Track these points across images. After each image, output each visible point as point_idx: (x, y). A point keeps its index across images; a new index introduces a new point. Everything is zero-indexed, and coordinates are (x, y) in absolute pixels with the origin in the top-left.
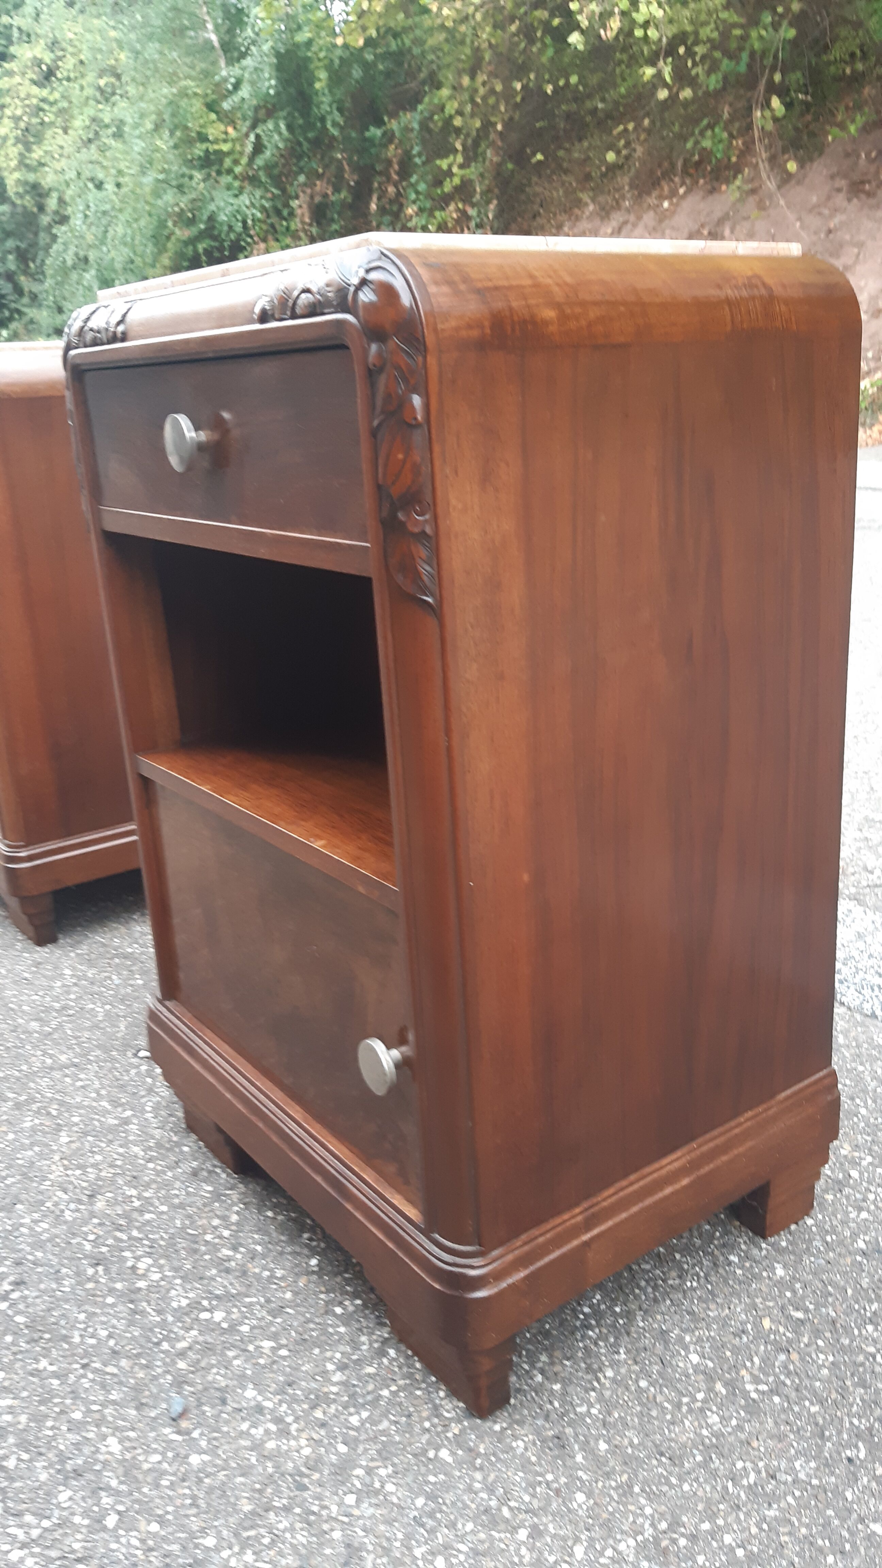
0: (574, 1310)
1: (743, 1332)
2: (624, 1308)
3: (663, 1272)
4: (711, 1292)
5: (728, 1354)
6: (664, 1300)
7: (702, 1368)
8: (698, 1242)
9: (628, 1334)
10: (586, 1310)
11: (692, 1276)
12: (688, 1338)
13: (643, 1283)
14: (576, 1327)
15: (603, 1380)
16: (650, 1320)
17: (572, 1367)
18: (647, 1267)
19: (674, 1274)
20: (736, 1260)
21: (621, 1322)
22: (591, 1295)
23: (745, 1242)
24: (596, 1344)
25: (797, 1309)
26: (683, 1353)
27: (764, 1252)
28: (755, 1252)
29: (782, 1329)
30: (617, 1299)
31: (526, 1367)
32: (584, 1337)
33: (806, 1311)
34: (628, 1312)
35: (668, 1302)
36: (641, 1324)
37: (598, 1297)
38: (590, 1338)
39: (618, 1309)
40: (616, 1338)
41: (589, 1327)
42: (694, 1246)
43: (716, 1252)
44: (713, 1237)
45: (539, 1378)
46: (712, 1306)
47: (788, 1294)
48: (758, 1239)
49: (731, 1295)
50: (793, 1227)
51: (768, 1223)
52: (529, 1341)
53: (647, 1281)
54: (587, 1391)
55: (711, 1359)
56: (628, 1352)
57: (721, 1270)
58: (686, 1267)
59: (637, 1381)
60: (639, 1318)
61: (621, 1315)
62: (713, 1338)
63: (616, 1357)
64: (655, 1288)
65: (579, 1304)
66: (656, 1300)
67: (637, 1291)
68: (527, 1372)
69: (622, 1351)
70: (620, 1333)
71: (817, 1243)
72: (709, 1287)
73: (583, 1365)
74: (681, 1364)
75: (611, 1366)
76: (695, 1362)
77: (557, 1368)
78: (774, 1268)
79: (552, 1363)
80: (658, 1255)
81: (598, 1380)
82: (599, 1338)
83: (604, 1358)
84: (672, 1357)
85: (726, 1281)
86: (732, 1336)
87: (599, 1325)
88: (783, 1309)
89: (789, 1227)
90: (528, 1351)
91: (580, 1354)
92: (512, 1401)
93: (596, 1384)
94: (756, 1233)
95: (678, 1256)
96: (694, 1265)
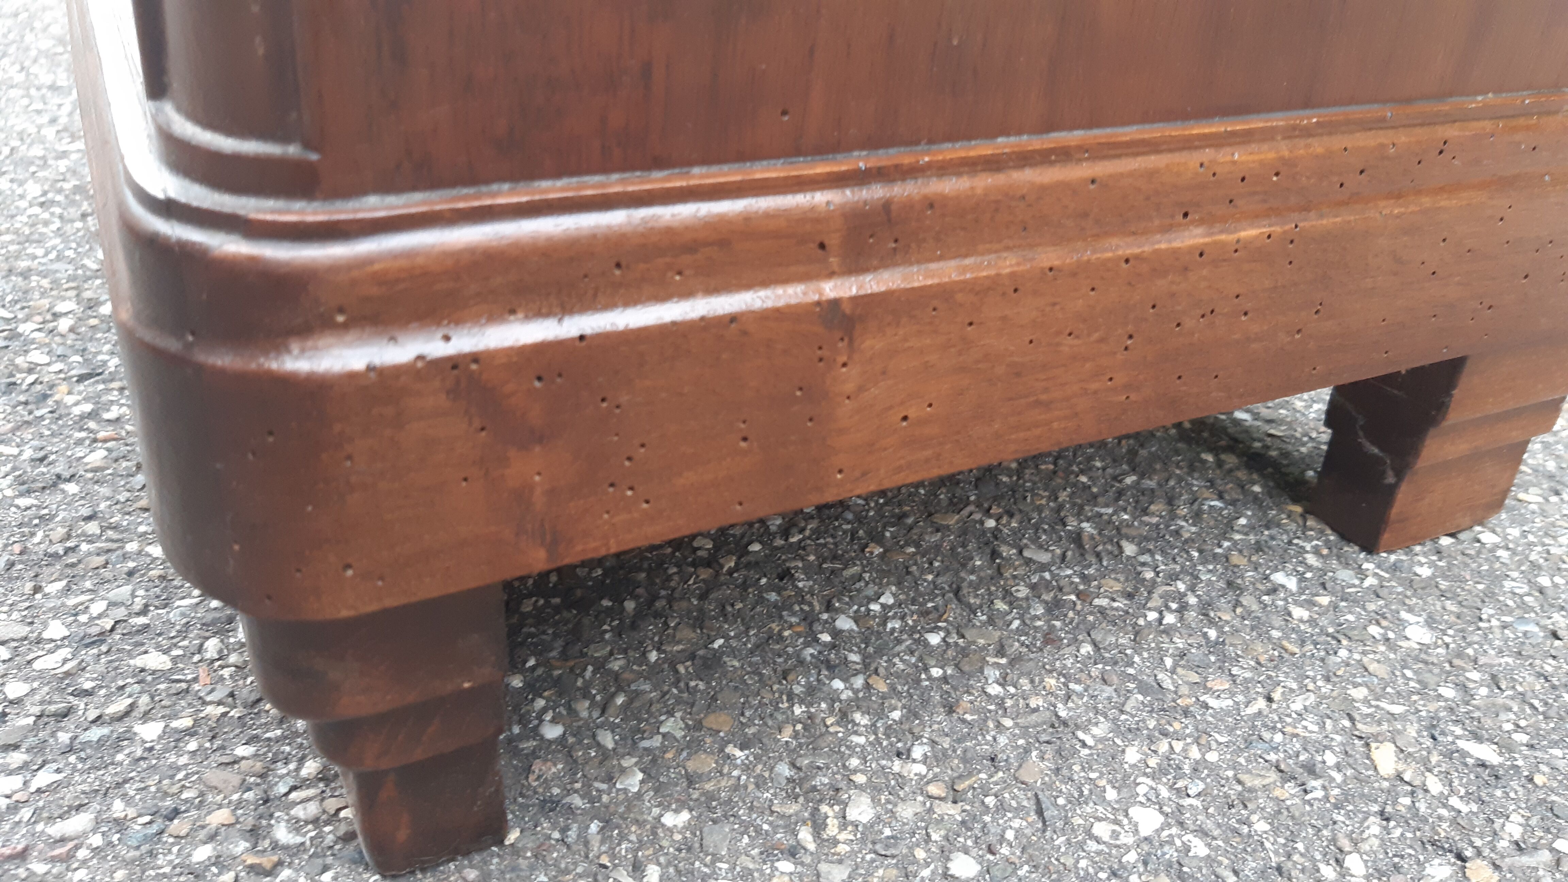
0: (809, 619)
1: (1311, 770)
2: (953, 638)
3: (1085, 578)
4: (1216, 646)
5: (1261, 826)
6: (1076, 642)
7: (1171, 853)
8: (1189, 530)
9: (950, 710)
10: (844, 623)
11: (1167, 597)
12: (1132, 755)
13: (1023, 591)
14: (801, 662)
15: (832, 828)
16: (1024, 682)
17: (747, 768)
18: (1044, 557)
19: (1113, 585)
20: (1292, 584)
21: (936, 672)
22: (871, 591)
23: (1316, 551)
24: (844, 717)
25: (1477, 737)
26: (1111, 794)
27: (1370, 581)
28: (1345, 575)
29: (1435, 785)
30: (940, 613)
31: (608, 740)
32: (812, 693)
33: (1506, 746)
34: (964, 652)
35: (1087, 649)
36: (994, 690)
37: (887, 599)
38: (833, 698)
39: (934, 639)
40: (912, 714)
41: (834, 669)
42: (1177, 533)
43: (1236, 558)
44: (1229, 526)
45: (634, 781)
46: (1220, 684)
47: (1448, 692)
48: (1351, 550)
49: (1277, 663)
50: (1445, 541)
51: (1395, 511)
52: (654, 671)
53: (1033, 587)
54: (769, 853)
55: (1203, 833)
56: (938, 757)
57: (1247, 600)
58: (1149, 575)
59: (945, 854)
60: (992, 674)
61: (941, 655)
62: (1213, 768)
63: (897, 766)
64: (1055, 607)
65: (829, 607)
66: (1050, 638)
67: (1001, 605)
68: (605, 755)
69: (918, 752)
70: (925, 702)
71: (1515, 584)
72: (1212, 634)
73: (784, 770)
74: (1102, 830)
75: (873, 790)
76: (1145, 831)
77: (704, 763)
78: (1401, 624)
79: (694, 746)
80: (1077, 538)
81: (818, 826)
82: (857, 703)
83: (854, 762)
84: (1080, 800)
85: (1259, 627)
86: (1273, 776)
87: (868, 667)
88: (1433, 729)
89: (1435, 540)
90: (634, 696)
91: (786, 736)
92: (513, 836)
93: (805, 835)
94: (1346, 537)
95: (1130, 549)
96: (1173, 577)
